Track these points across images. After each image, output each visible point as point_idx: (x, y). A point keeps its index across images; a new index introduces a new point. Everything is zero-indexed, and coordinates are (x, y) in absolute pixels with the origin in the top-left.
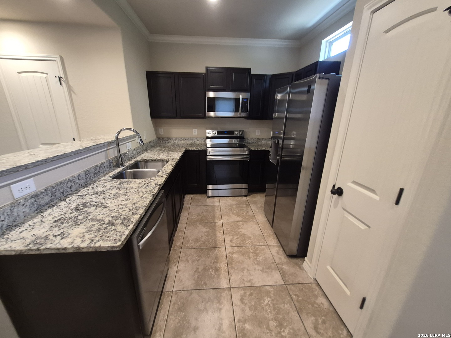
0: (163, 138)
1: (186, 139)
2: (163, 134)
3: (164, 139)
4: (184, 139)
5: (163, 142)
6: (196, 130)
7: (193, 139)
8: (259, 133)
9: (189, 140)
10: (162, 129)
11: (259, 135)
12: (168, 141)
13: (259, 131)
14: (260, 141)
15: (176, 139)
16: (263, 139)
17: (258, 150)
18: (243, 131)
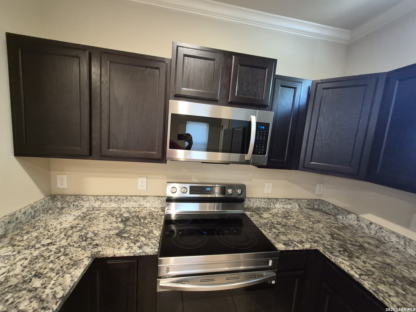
0: (63, 196)
1: (119, 199)
2: (65, 186)
3: (67, 199)
4: (117, 199)
5: (64, 205)
6: (144, 179)
7: (136, 200)
8: (270, 189)
9: (127, 201)
10: (65, 177)
11: (270, 192)
12: (77, 203)
13: (271, 184)
14: (272, 203)
15: (97, 198)
16: (277, 199)
17: (294, 251)
18: (243, 187)
